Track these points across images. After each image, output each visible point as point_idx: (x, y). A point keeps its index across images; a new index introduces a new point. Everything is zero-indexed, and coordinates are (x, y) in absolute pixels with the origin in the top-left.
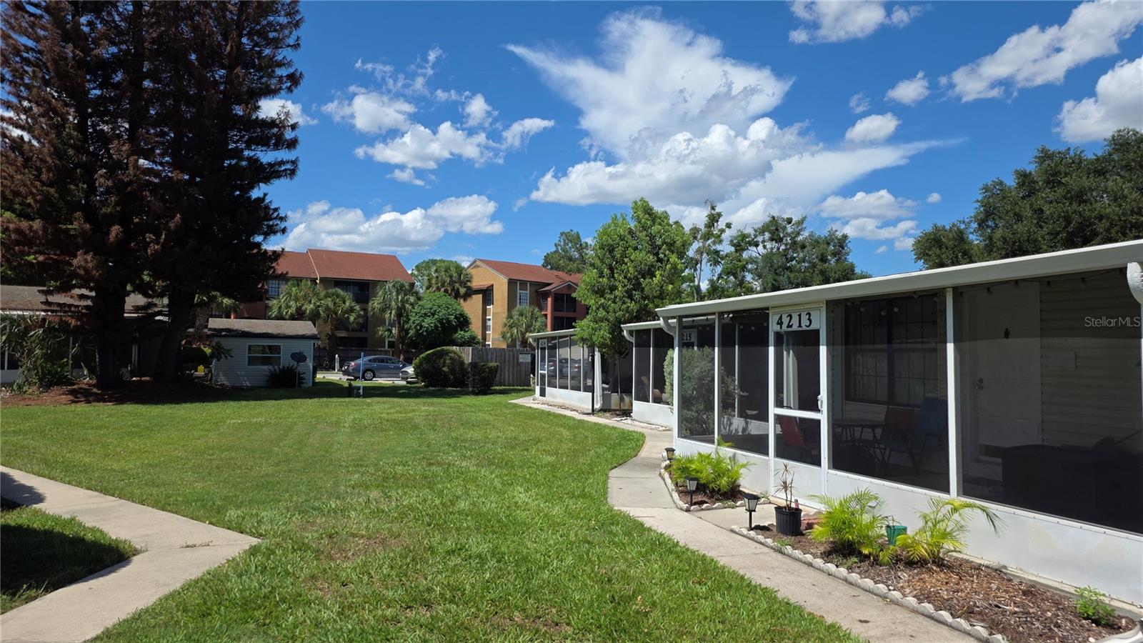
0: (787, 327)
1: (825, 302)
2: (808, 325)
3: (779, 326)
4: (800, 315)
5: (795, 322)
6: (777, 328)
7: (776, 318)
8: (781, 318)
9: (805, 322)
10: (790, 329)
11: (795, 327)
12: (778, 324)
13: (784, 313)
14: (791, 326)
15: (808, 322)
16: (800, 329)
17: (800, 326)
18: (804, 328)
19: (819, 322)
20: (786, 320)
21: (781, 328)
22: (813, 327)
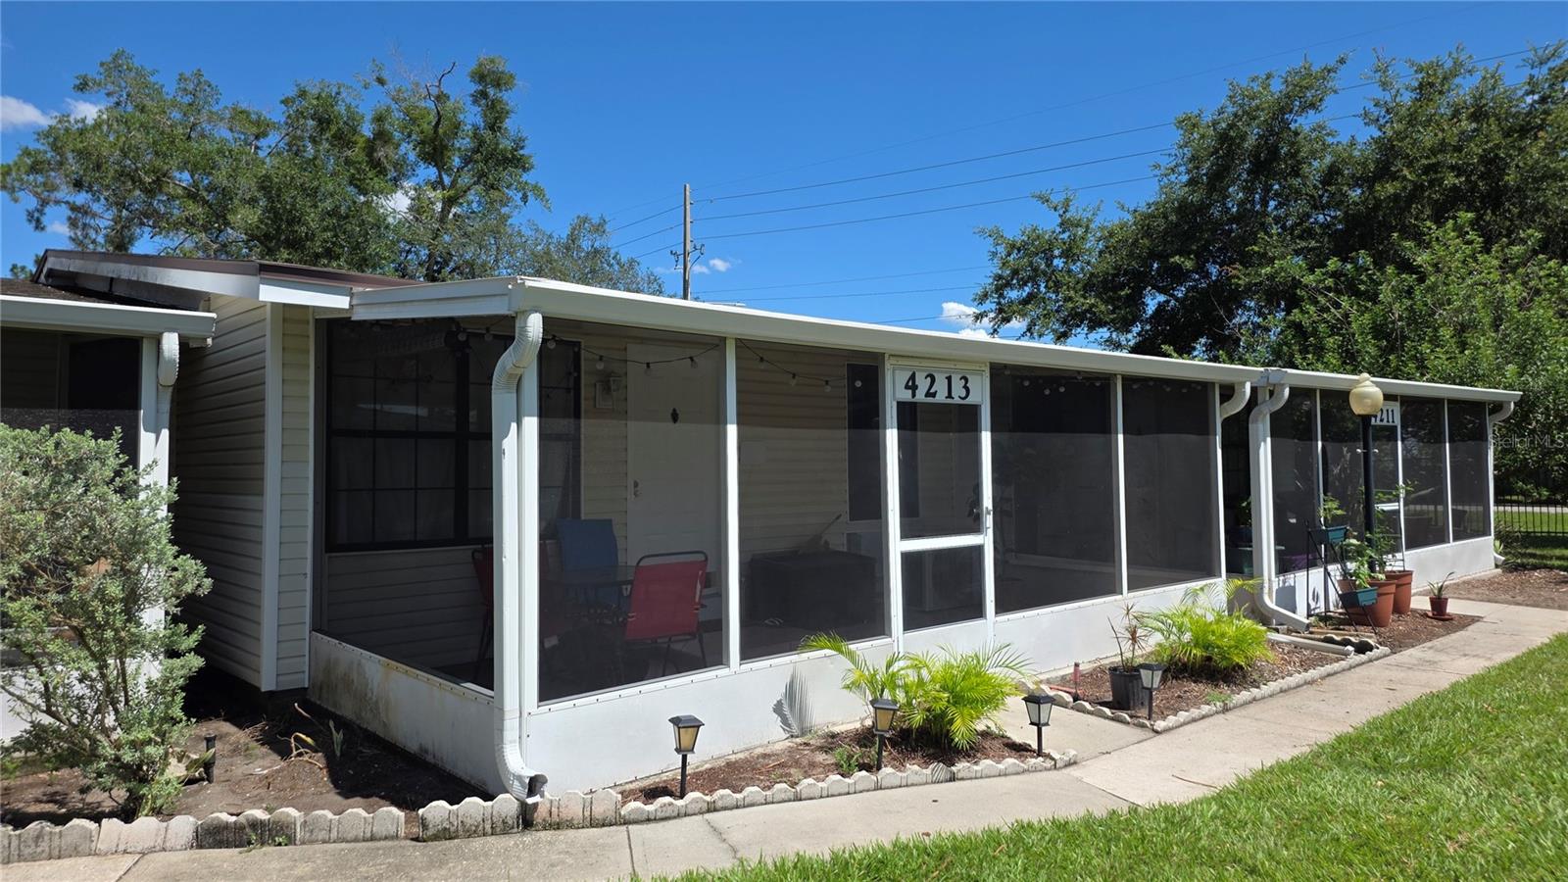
0: (926, 396)
1: (988, 364)
2: (964, 395)
3: (910, 391)
4: (949, 379)
5: (941, 387)
6: (906, 395)
7: (903, 378)
8: (913, 377)
9: (958, 390)
10: (930, 400)
11: (941, 397)
12: (907, 387)
13: (919, 370)
14: (934, 395)
15: (964, 390)
16: (949, 401)
17: (950, 396)
18: (957, 400)
19: (980, 394)
20: (923, 384)
21: (914, 395)
22: (970, 400)
